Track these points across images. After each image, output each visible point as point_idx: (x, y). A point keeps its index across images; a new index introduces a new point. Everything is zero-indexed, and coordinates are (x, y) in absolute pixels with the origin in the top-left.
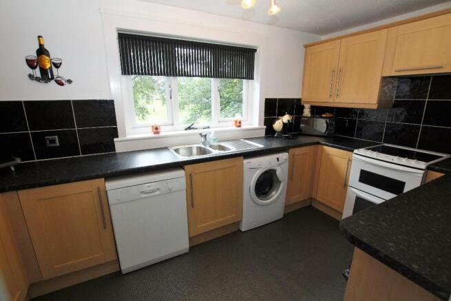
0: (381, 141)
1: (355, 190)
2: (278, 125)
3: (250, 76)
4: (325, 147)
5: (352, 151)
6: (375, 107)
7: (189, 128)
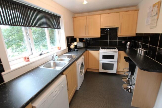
0: (99, 46)
1: (102, 61)
2: (72, 46)
3: (59, 28)
4: (89, 51)
5: (99, 50)
6: (100, 37)
7: (41, 54)
